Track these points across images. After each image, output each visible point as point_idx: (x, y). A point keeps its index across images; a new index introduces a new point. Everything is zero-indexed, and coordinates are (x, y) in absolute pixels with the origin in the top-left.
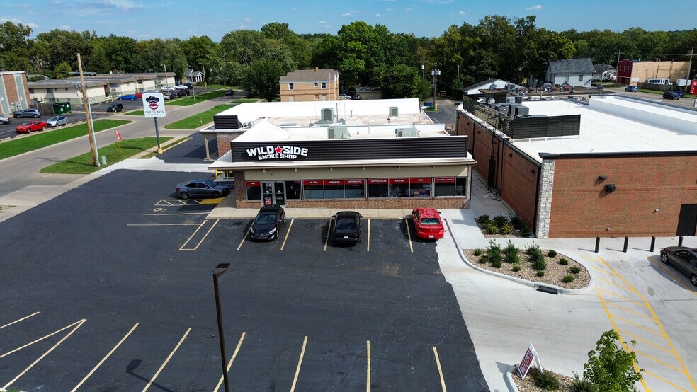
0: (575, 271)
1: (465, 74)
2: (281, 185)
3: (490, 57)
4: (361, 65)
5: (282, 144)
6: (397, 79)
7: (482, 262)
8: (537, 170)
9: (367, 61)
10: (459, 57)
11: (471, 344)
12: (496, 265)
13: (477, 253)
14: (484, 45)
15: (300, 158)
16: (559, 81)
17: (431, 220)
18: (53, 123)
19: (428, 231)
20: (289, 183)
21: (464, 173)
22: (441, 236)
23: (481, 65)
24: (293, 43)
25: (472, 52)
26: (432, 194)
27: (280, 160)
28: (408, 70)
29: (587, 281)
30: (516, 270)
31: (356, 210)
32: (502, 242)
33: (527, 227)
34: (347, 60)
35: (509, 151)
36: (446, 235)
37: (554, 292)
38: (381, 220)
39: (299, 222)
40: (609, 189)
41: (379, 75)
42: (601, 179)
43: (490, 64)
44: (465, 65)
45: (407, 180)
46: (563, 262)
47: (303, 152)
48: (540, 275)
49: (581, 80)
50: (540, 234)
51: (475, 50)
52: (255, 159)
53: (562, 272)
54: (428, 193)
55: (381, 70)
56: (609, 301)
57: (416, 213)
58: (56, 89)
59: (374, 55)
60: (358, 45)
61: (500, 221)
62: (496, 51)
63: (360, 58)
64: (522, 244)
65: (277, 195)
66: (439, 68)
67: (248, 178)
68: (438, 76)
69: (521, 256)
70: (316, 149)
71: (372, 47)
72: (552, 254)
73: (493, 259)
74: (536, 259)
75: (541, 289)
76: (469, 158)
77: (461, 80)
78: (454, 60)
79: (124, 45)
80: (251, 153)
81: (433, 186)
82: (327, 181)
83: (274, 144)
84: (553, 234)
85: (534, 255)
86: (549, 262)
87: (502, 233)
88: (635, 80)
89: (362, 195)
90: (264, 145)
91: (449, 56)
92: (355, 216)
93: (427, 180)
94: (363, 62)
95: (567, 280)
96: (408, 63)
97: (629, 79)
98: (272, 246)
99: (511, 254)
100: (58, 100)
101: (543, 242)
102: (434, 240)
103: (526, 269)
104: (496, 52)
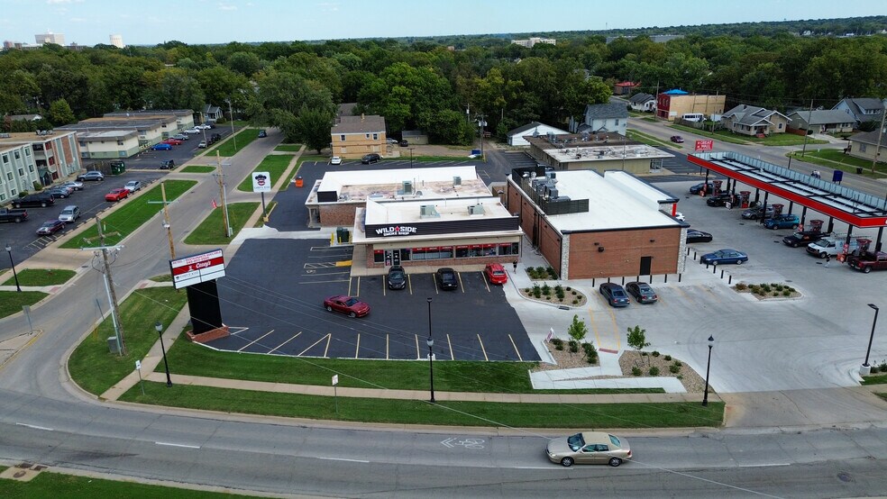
0: (580, 297)
1: (509, 117)
2: (397, 251)
3: (532, 100)
4: (406, 110)
5: (400, 225)
6: (443, 124)
7: (530, 295)
8: (560, 240)
9: (413, 106)
10: (503, 100)
11: (526, 333)
12: (538, 297)
13: (527, 290)
14: (526, 88)
15: (411, 234)
16: (597, 125)
17: (499, 272)
18: (132, 188)
19: (498, 279)
20: (403, 250)
21: (517, 240)
22: (506, 282)
23: (524, 109)
24: (323, 75)
25: (514, 95)
26: (497, 255)
27: (398, 235)
28: (454, 114)
29: (585, 302)
30: (548, 299)
31: (448, 267)
32: (541, 284)
33: (555, 274)
34: (392, 105)
35: (545, 224)
36: (508, 280)
37: (568, 309)
38: (466, 273)
39: (413, 276)
40: (601, 250)
41: (425, 121)
42: (596, 244)
43: (533, 108)
44: (509, 108)
45: (480, 245)
46: (574, 293)
47: (414, 230)
48: (561, 301)
49: (617, 124)
50: (563, 277)
51: (517, 92)
52: (381, 235)
53: (574, 298)
54: (494, 253)
55: (427, 115)
56: (594, 312)
57: (489, 268)
58: (90, 142)
59: (420, 99)
60: (403, 89)
61: (540, 270)
62: (538, 93)
63: (405, 102)
64: (552, 284)
65: (395, 259)
66: (486, 119)
67: (375, 248)
68: (485, 127)
69: (552, 291)
70: (422, 228)
71: (416, 91)
72: (569, 289)
73: (536, 293)
74: (560, 292)
75: (561, 308)
76: (520, 231)
77: (506, 124)
78: (498, 104)
79: (128, 77)
80: (379, 231)
81: (497, 249)
82: (428, 248)
83: (394, 225)
84: (570, 277)
85: (559, 290)
86: (567, 294)
87: (542, 278)
88: (673, 114)
89: (452, 256)
90: (387, 226)
91: (493, 99)
92: (450, 271)
93: (493, 246)
94: (408, 106)
95: (575, 302)
96: (454, 108)
97: (668, 113)
98: (405, 292)
99: (546, 290)
100: (93, 154)
101: (563, 283)
102: (501, 285)
103: (554, 297)
104: (538, 96)
